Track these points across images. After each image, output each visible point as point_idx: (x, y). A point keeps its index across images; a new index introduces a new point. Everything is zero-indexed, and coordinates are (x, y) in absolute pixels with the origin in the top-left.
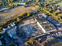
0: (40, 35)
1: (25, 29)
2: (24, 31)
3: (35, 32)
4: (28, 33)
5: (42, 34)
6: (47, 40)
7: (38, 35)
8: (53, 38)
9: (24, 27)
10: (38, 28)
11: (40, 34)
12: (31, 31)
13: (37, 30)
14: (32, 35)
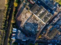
2: (29, 31)
3: (38, 27)
4: (33, 30)
7: (41, 29)
9: (26, 26)
11: (42, 26)
14: (37, 30)
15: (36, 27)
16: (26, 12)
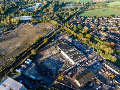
0: (69, 68)
1: (48, 64)
2: (47, 68)
3: (62, 66)
4: (54, 69)
5: (71, 67)
6: (78, 72)
7: (66, 69)
8: (83, 69)
9: (45, 62)
10: (64, 59)
11: (69, 66)
12: (56, 65)
13: (63, 63)
14: (60, 70)
15: (60, 66)
16: (53, 50)
